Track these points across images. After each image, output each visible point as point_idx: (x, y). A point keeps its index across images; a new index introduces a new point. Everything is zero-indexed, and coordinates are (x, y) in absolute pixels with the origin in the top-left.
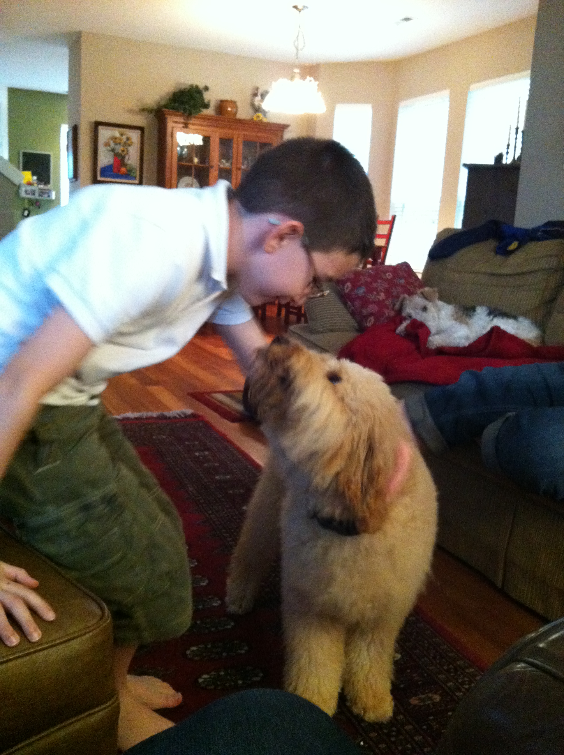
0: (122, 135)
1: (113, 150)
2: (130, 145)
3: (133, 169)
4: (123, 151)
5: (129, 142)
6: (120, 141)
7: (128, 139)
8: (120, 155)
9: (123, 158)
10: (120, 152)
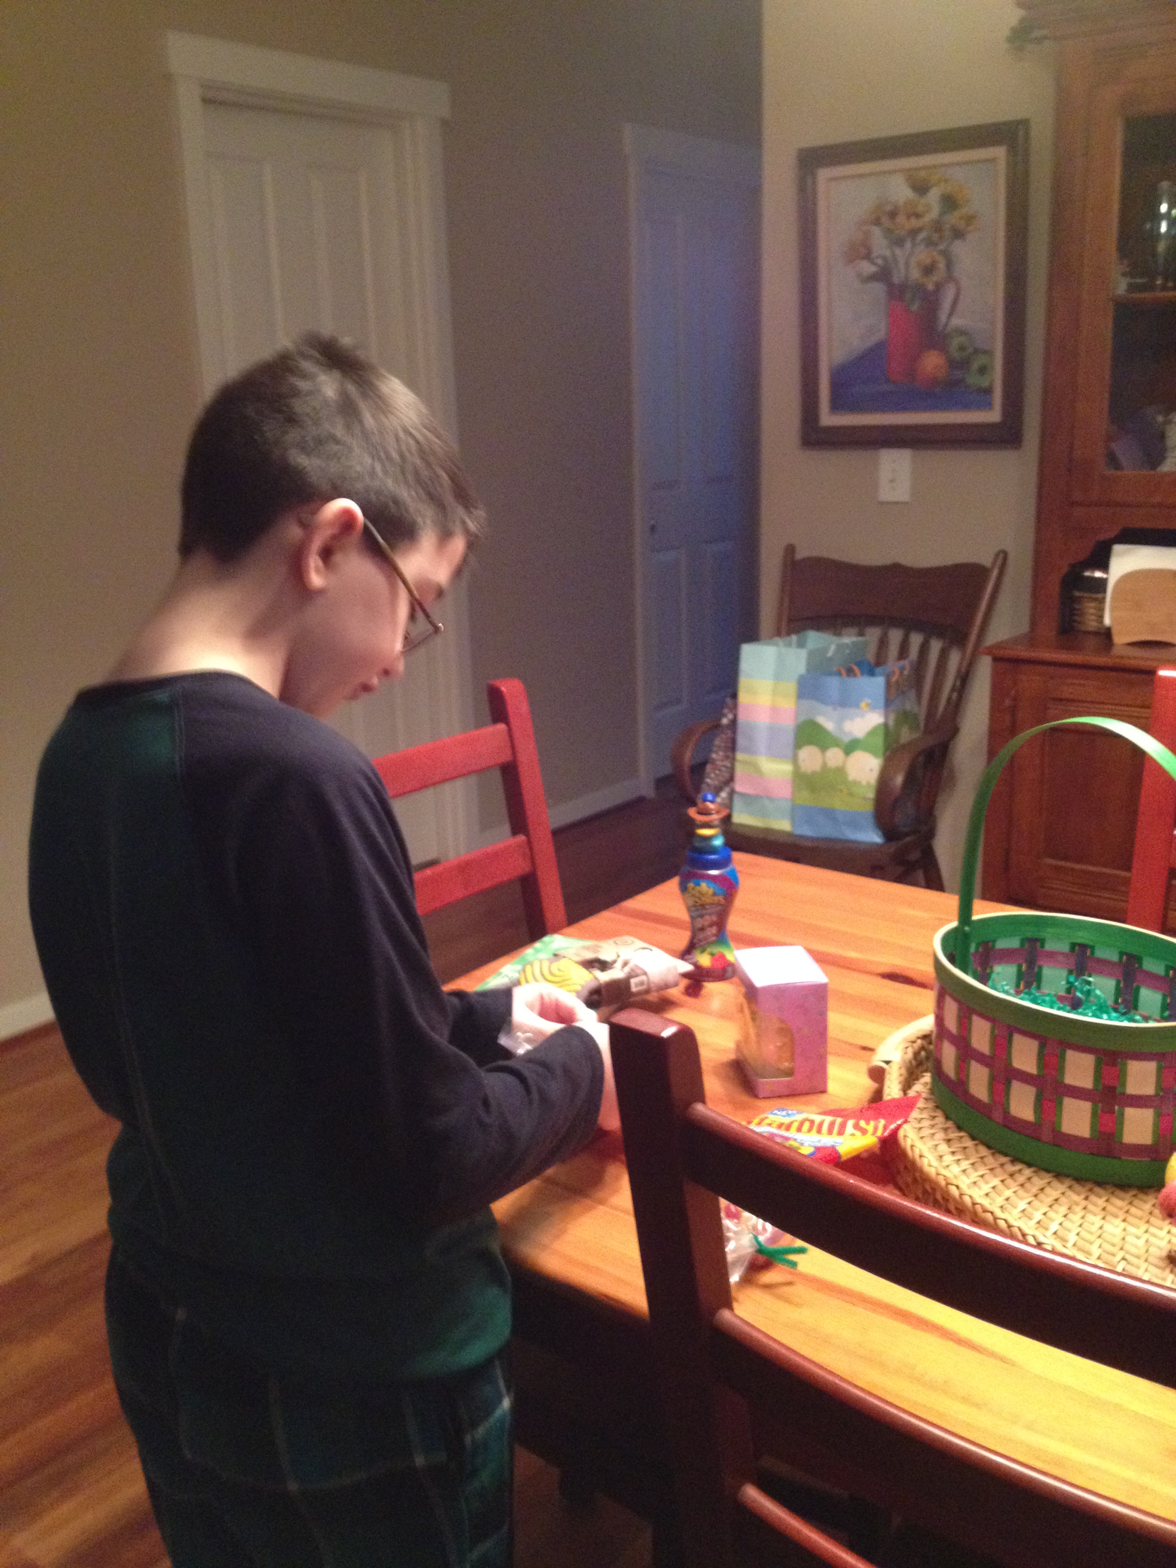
0: (921, 188)
1: (883, 275)
2: (958, 234)
3: (976, 351)
4: (928, 270)
5: (953, 219)
6: (914, 223)
7: (950, 202)
8: (920, 288)
9: (931, 301)
10: (915, 274)
